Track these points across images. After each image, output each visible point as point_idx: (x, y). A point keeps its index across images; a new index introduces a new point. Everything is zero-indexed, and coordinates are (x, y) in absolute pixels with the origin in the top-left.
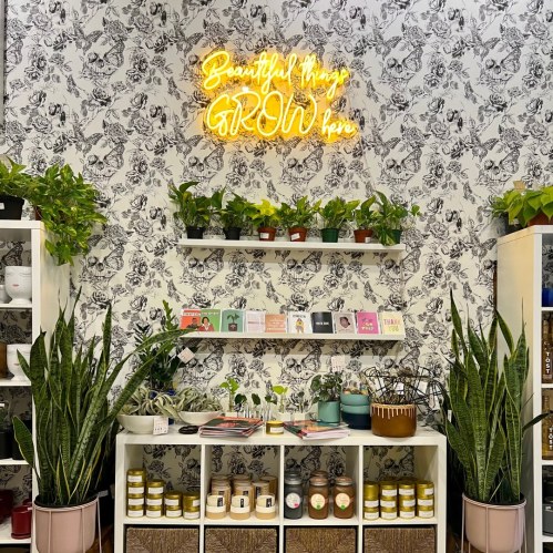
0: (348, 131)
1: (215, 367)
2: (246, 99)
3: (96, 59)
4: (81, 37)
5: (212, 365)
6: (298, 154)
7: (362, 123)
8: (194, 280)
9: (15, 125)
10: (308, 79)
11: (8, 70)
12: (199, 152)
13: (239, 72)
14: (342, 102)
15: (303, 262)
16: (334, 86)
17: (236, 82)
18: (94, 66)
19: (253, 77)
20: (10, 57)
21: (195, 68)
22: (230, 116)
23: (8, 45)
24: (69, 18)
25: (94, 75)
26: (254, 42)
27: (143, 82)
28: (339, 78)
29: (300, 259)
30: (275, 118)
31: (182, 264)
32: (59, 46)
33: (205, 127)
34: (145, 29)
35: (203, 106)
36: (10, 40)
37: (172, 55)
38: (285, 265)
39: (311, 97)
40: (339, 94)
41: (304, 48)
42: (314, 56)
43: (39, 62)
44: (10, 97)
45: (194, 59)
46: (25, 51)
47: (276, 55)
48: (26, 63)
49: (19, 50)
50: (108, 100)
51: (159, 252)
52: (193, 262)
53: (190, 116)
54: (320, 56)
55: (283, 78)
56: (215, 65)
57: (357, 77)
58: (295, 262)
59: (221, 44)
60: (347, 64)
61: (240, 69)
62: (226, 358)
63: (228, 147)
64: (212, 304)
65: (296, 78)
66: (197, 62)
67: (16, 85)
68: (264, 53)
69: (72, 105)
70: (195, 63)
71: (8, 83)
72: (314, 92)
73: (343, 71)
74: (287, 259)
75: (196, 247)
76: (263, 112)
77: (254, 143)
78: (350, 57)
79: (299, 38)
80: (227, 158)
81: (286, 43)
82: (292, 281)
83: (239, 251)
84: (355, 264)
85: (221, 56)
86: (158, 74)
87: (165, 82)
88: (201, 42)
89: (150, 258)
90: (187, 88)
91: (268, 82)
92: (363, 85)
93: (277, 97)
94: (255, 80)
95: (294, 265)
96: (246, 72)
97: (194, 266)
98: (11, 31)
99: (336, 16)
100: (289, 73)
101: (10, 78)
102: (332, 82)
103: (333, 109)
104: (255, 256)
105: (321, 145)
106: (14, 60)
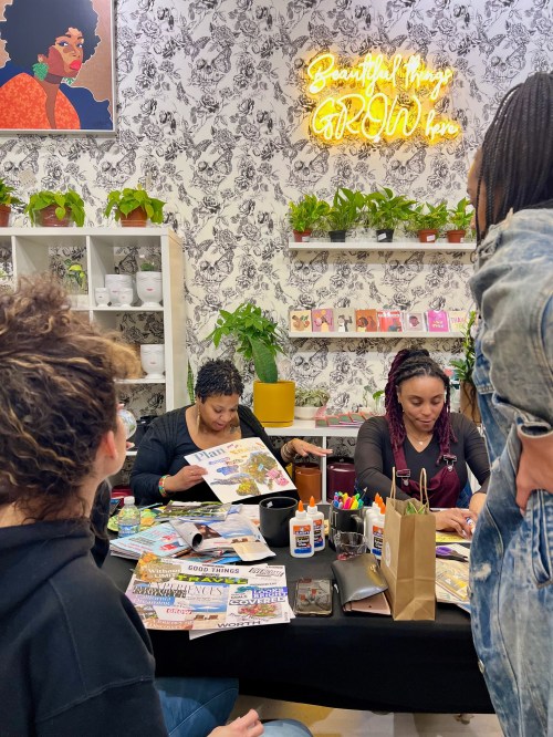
0: (451, 132)
1: (320, 365)
2: (350, 103)
3: (204, 66)
4: (190, 44)
5: (317, 363)
6: (401, 155)
7: (465, 123)
8: (300, 282)
9: (128, 133)
10: (412, 81)
11: (120, 79)
12: (304, 156)
13: (343, 75)
14: (446, 101)
15: (406, 262)
16: (438, 86)
17: (341, 85)
18: (203, 73)
19: (358, 80)
20: (122, 66)
21: (300, 72)
22: (335, 120)
23: (119, 54)
24: (178, 24)
25: (202, 82)
26: (359, 44)
27: (250, 88)
28: (444, 77)
29: (403, 259)
30: (379, 121)
31: (289, 267)
32: (168, 54)
33: (310, 131)
34: (252, 33)
35: (308, 110)
36: (121, 48)
37: (278, 59)
38: (388, 266)
39: (414, 97)
40: (443, 95)
41: (408, 48)
42: (419, 56)
43: (149, 70)
44: (123, 106)
45: (299, 63)
46: (136, 60)
47: (381, 57)
48: (137, 71)
49: (129, 59)
50: (217, 106)
51: (267, 256)
52: (299, 265)
53: (296, 121)
54: (424, 57)
55: (388, 79)
56: (320, 68)
57: (460, 77)
58: (398, 262)
59: (326, 47)
60: (451, 63)
61: (345, 71)
62: (331, 356)
63: (333, 151)
64: (317, 304)
65: (400, 80)
66: (302, 65)
67: (129, 93)
68: (369, 54)
69: (182, 112)
70: (300, 66)
71: (120, 92)
72: (418, 93)
73: (447, 70)
74: (390, 260)
75: (302, 250)
76: (368, 115)
77: (358, 146)
78: (454, 57)
79: (403, 38)
80: (332, 161)
81: (390, 43)
82: (395, 281)
83: (343, 253)
84: (457, 263)
85: (326, 59)
86: (264, 79)
87: (271, 87)
88: (306, 45)
89: (258, 261)
90: (292, 93)
91: (373, 84)
92: (467, 85)
93: (381, 99)
94: (360, 83)
95: (397, 266)
96: (351, 75)
97: (300, 268)
98: (122, 40)
99: (440, 15)
100: (393, 75)
101: (122, 86)
102: (436, 82)
103: (436, 110)
104: (359, 257)
105: (424, 146)
106: (125, 68)
